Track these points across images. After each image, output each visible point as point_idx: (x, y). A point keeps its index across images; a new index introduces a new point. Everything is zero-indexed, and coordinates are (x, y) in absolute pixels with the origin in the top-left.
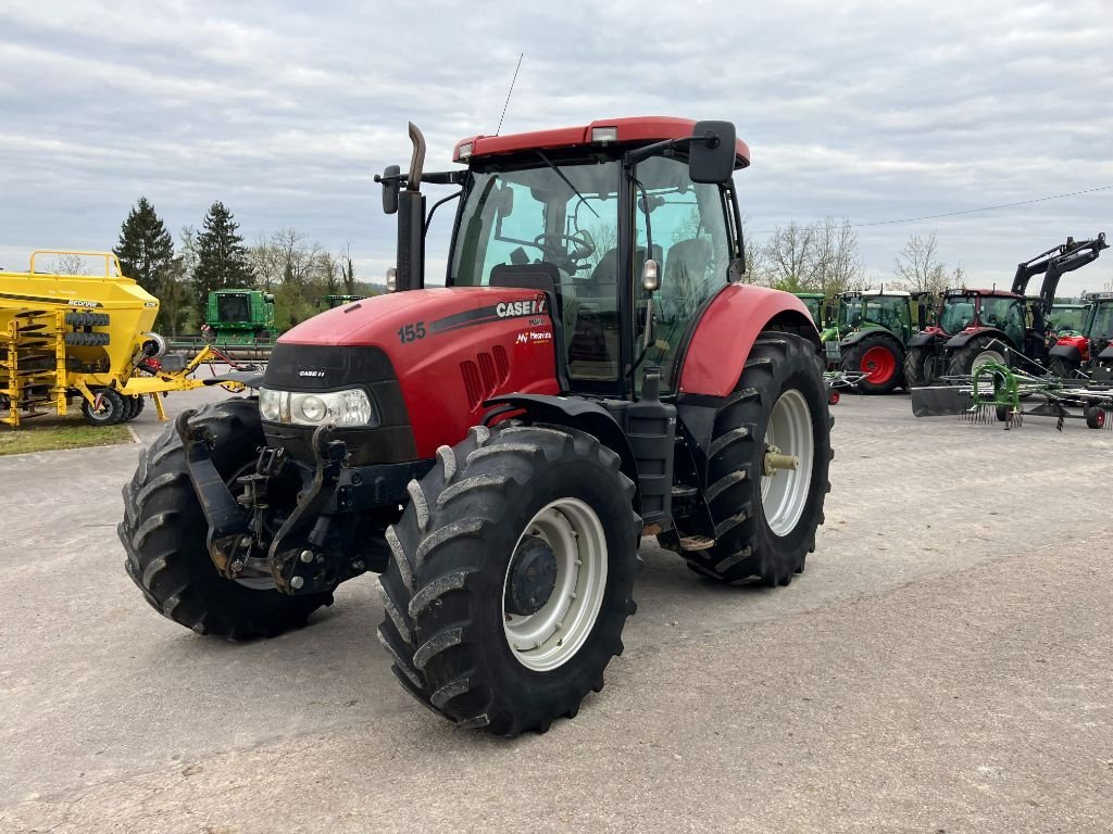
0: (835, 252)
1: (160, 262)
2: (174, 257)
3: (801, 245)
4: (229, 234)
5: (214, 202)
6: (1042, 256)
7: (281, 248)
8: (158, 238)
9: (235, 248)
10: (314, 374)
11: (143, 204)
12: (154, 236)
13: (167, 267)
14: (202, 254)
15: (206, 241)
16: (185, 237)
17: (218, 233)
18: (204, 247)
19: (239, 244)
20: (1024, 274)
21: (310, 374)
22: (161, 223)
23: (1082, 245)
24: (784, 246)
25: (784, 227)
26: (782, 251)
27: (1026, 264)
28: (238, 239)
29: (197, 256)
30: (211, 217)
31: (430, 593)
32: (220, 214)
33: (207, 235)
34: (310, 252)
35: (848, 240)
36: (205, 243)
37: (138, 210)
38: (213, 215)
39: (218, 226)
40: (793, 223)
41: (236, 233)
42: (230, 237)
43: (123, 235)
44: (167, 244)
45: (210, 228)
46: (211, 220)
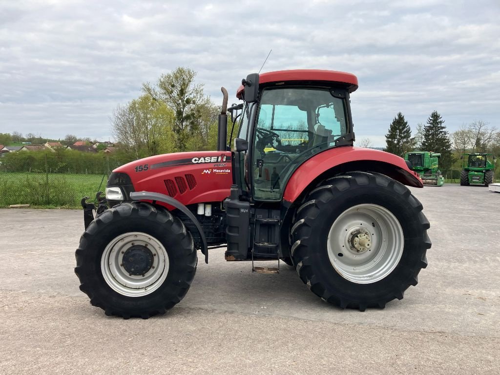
1: (405, 140)
2: (411, 138)
4: (439, 126)
5: (433, 111)
7: (474, 130)
8: (405, 130)
9: (441, 132)
11: (400, 115)
12: (403, 129)
13: (407, 142)
14: (426, 136)
15: (428, 130)
16: (418, 128)
17: (434, 126)
18: (427, 133)
19: (444, 130)
22: (406, 123)
28: (443, 128)
29: (423, 136)
30: (431, 118)
32: (435, 117)
33: (429, 127)
34: (490, 132)
36: (427, 131)
37: (397, 118)
38: (432, 117)
39: (434, 122)
41: (443, 125)
42: (439, 127)
43: (390, 129)
44: (408, 132)
45: (430, 123)
46: (431, 120)
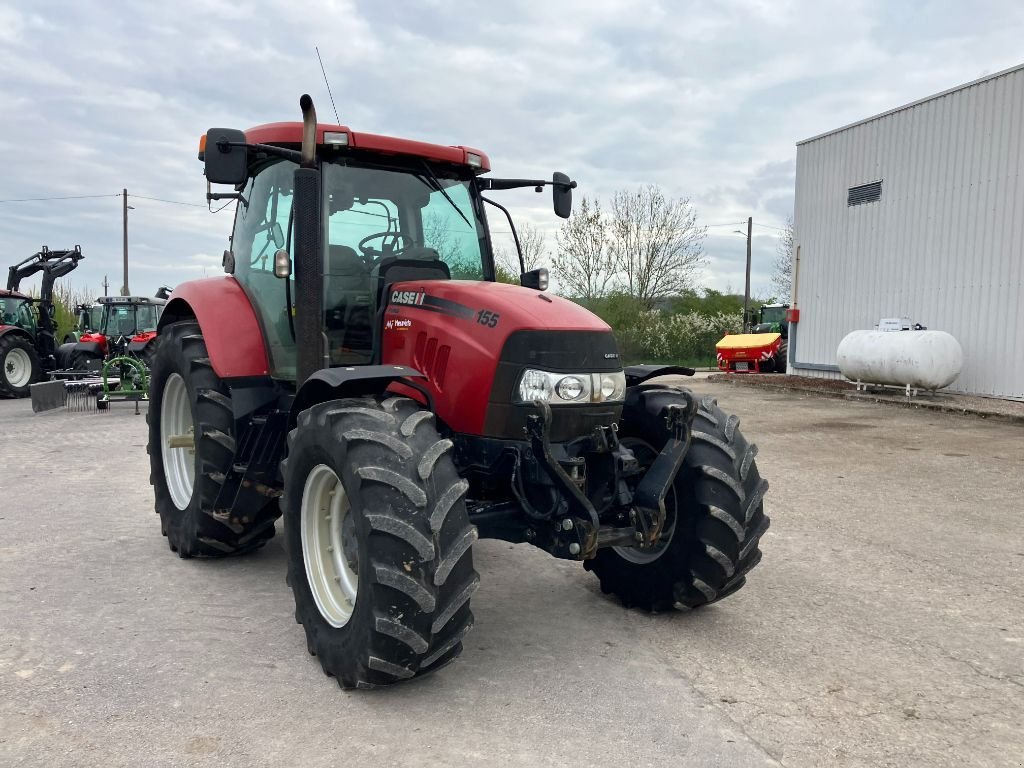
6: (27, 261)
20: (16, 276)
23: (60, 254)
27: (17, 267)
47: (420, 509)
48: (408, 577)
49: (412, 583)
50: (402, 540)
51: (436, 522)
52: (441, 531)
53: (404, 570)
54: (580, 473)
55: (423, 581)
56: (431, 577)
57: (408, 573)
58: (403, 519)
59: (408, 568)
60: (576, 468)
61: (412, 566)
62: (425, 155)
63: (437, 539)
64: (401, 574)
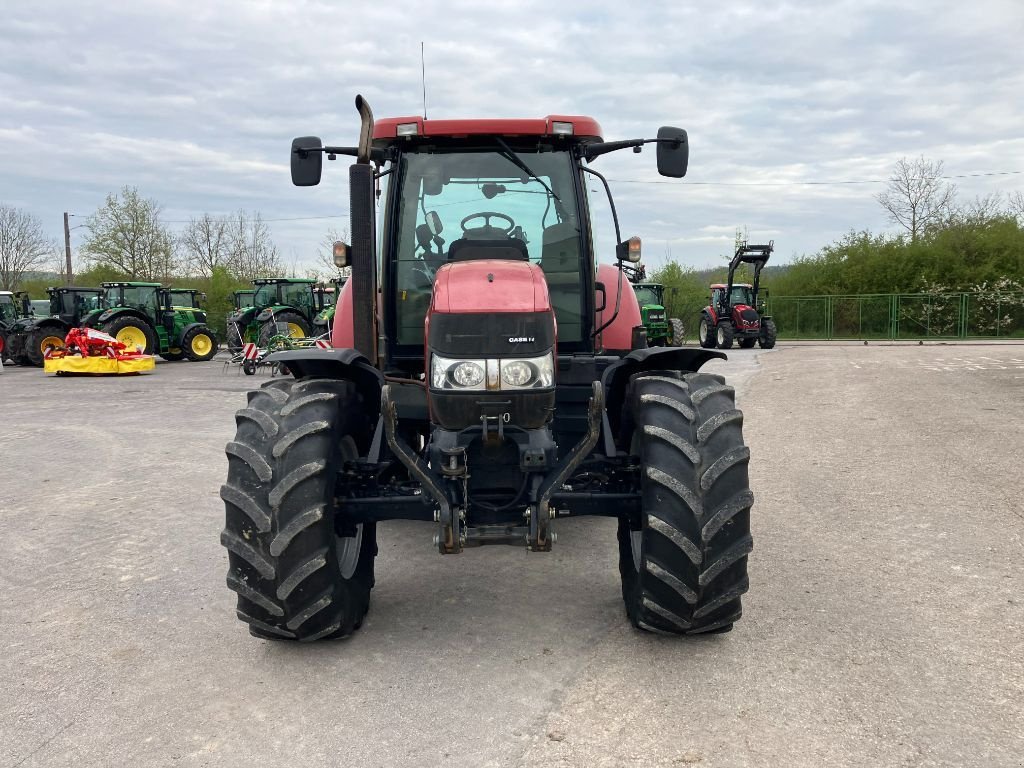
0: (249, 242)
3: (216, 235)
10: (525, 340)
21: (521, 340)
24: (200, 235)
25: (199, 217)
26: (199, 241)
31: (725, 515)
35: (260, 232)
40: (206, 214)
47: (265, 484)
48: (246, 545)
49: (248, 550)
50: (240, 510)
51: (275, 497)
52: (281, 506)
53: (243, 537)
54: (460, 463)
55: (261, 549)
56: (267, 547)
57: (246, 541)
58: (246, 490)
59: (247, 537)
60: (453, 458)
61: (250, 535)
62: (499, 132)
63: (276, 514)
64: (240, 540)
